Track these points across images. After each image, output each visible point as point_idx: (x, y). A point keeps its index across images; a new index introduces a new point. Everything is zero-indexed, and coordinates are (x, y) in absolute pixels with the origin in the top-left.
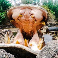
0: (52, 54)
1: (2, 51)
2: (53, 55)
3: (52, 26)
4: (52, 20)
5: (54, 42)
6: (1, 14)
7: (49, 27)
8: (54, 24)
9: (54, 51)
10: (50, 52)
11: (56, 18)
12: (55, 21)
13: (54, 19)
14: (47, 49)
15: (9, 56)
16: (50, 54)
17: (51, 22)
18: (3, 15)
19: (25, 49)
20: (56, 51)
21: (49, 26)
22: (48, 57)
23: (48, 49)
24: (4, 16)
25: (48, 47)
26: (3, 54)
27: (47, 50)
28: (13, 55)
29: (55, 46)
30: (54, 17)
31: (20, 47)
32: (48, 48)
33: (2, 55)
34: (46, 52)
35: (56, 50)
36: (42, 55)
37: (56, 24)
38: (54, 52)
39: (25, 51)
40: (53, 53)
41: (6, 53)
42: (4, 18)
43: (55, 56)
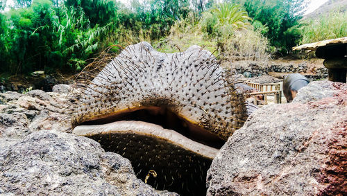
0: (272, 152)
1: (85, 144)
2: (276, 154)
3: (258, 74)
4: (258, 55)
5: (280, 109)
6: (83, 36)
7: (246, 76)
8: (263, 67)
9: (282, 138)
10: (265, 143)
11: (271, 47)
12: (270, 56)
13: (266, 51)
14: (251, 135)
15: (113, 160)
16: (265, 152)
17: (254, 62)
18: (90, 39)
19: (166, 140)
20: (291, 140)
21: (248, 74)
22: (258, 160)
23: (257, 135)
24: (94, 43)
25: (257, 127)
26: (91, 155)
27: (253, 138)
28: (127, 160)
29: (282, 123)
30: (266, 41)
31: (148, 133)
32: (256, 132)
33: (85, 157)
34: (250, 145)
35: (290, 135)
36: (235, 156)
37: (270, 66)
38: (282, 141)
39: (169, 144)
40: (277, 146)
41: (100, 151)
42: (93, 50)
43: (283, 158)
